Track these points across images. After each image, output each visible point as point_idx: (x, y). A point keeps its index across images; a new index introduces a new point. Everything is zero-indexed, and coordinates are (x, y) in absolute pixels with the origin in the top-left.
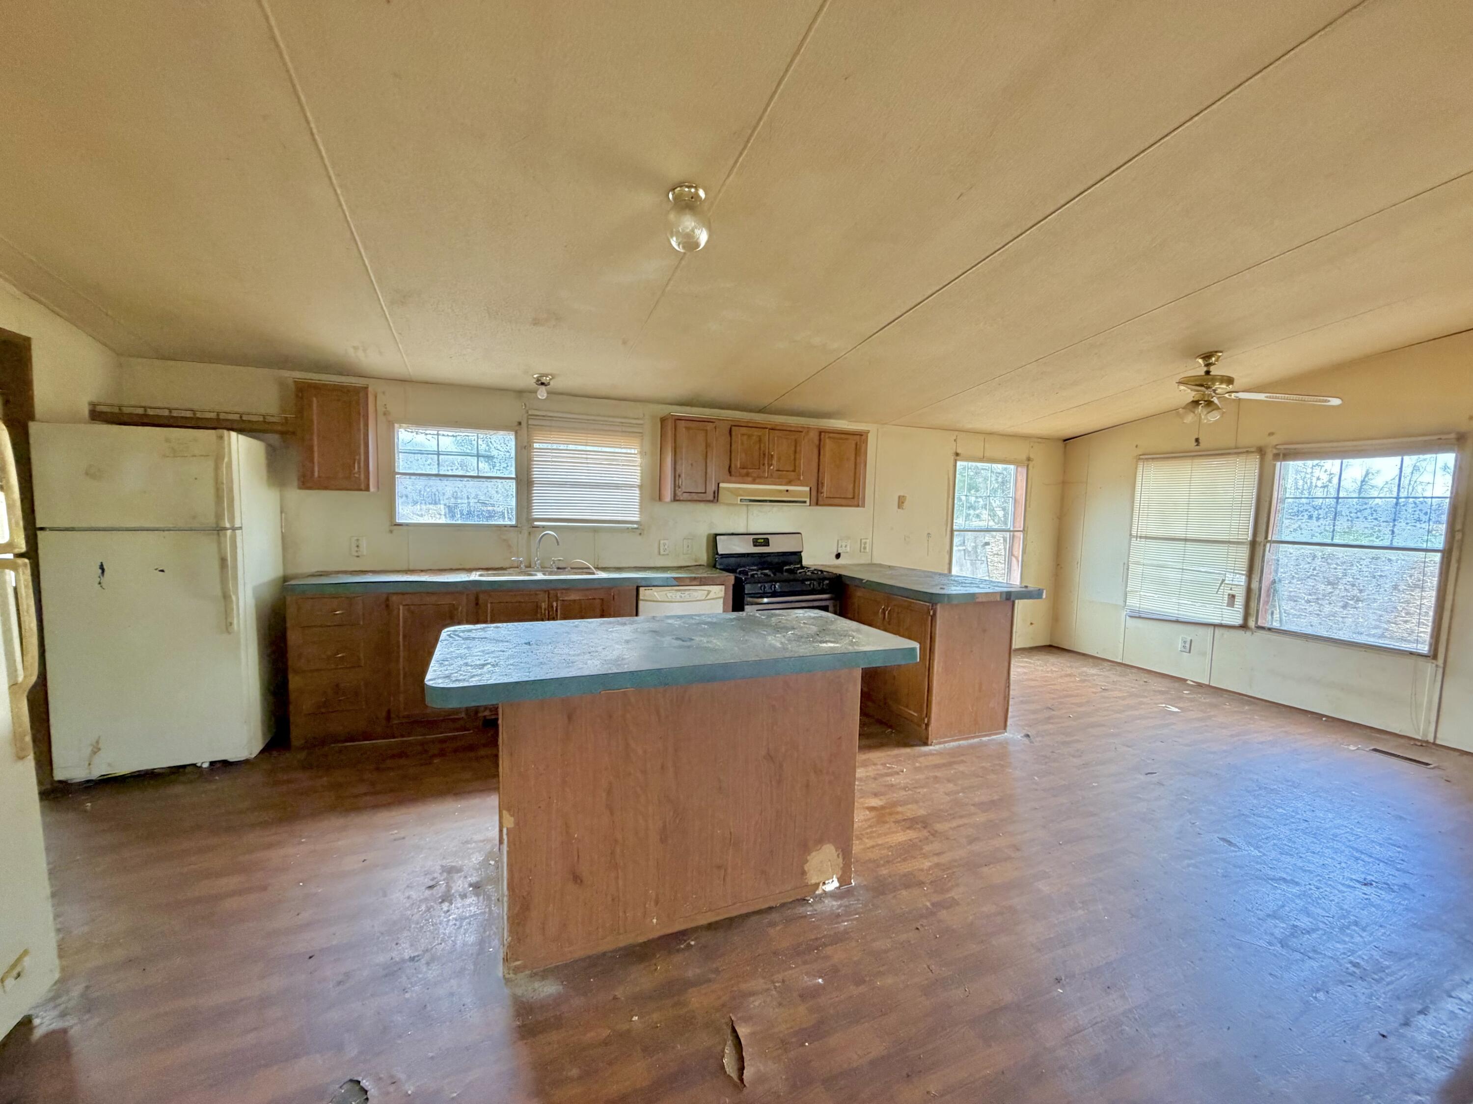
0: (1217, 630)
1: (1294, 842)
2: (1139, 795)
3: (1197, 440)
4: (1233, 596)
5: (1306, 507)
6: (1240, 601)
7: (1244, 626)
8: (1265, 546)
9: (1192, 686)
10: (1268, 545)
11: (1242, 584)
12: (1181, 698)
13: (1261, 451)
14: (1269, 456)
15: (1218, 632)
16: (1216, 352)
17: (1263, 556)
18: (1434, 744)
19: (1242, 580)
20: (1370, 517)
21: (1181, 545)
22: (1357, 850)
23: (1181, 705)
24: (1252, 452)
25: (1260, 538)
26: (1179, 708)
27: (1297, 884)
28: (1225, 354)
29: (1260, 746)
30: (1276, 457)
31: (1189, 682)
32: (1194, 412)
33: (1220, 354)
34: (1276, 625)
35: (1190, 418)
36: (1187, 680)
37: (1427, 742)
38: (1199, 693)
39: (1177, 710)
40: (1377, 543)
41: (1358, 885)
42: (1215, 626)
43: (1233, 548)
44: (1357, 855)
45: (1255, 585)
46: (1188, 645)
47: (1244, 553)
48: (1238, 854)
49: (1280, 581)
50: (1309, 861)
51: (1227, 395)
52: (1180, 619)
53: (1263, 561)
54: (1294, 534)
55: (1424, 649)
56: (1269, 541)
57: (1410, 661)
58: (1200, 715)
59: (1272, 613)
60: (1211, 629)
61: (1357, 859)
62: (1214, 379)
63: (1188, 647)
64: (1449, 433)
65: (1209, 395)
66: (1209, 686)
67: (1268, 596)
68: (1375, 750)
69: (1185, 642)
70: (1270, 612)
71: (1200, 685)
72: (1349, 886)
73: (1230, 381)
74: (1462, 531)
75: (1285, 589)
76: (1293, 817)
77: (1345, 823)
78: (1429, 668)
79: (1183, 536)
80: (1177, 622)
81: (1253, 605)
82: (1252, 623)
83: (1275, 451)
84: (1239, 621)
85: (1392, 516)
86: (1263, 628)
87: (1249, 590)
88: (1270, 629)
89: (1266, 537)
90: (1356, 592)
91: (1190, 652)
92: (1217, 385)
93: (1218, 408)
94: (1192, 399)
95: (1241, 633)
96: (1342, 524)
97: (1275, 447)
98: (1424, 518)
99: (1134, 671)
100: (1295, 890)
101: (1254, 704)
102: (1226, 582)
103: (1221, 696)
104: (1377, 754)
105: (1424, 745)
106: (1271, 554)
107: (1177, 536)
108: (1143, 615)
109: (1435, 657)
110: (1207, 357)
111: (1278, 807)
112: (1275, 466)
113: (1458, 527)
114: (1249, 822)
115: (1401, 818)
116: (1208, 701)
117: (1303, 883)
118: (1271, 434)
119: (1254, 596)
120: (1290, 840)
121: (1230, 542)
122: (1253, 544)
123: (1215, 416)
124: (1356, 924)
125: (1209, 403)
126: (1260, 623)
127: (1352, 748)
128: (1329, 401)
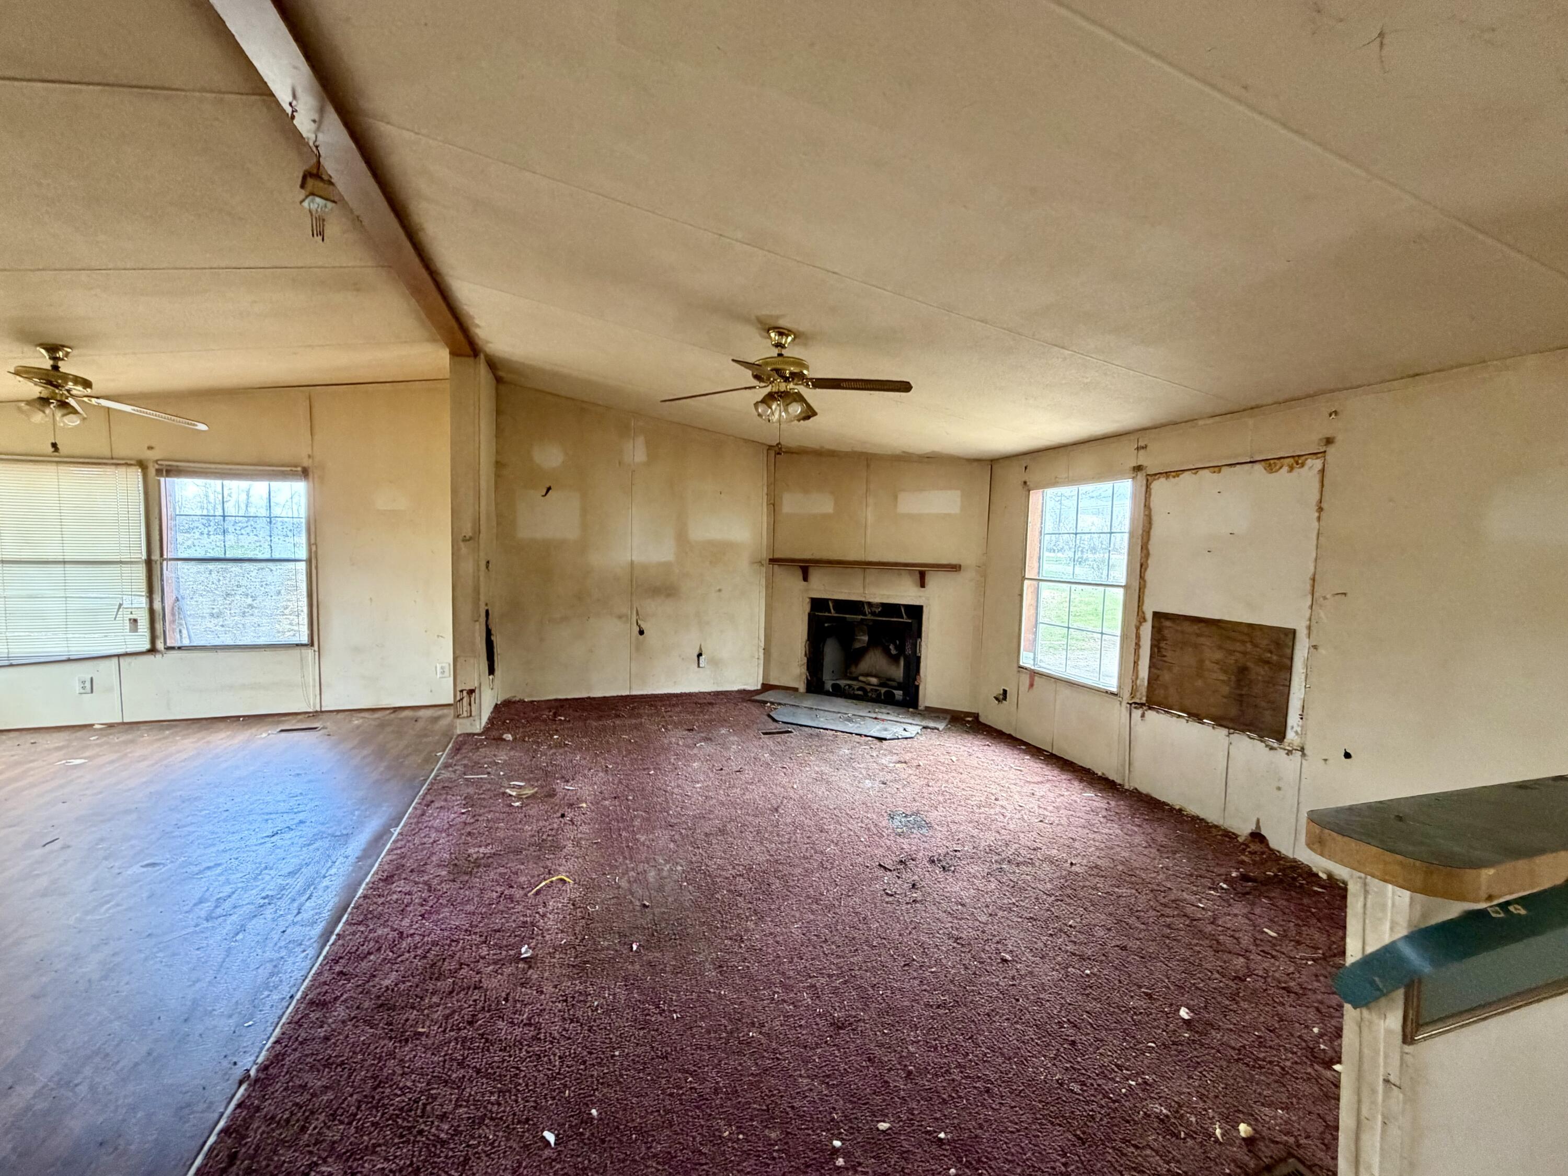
0: (122, 660)
1: (217, 833)
2: (36, 872)
3: (54, 445)
4: (135, 621)
5: (196, 524)
6: (144, 624)
7: (153, 650)
8: (161, 564)
9: (101, 729)
10: (165, 563)
11: (144, 605)
12: (86, 747)
13: (142, 465)
14: (152, 471)
15: (124, 662)
16: (64, 346)
17: (162, 574)
18: (321, 712)
19: (143, 602)
20: (251, 534)
21: (59, 569)
22: (267, 814)
23: (87, 754)
24: (131, 465)
25: (156, 556)
26: (85, 758)
27: (219, 865)
28: (75, 352)
29: (183, 764)
30: (159, 472)
31: (97, 726)
32: (44, 412)
33: (69, 350)
34: (186, 642)
35: (38, 417)
36: (93, 725)
37: (316, 712)
38: (111, 734)
39: (83, 761)
40: (260, 556)
41: (267, 839)
42: (119, 656)
43: (126, 569)
44: (266, 817)
45: (157, 606)
46: (88, 685)
47: (140, 572)
48: (163, 870)
49: (183, 598)
50: (230, 842)
51: (86, 399)
52: (72, 657)
53: (162, 580)
54: (189, 551)
55: (305, 639)
56: (167, 560)
57: (296, 652)
58: (114, 756)
59: (180, 631)
60: (115, 660)
61: (267, 820)
62: (66, 377)
63: (91, 686)
64: (296, 466)
65: (62, 395)
66: (123, 724)
67: (173, 614)
68: (282, 731)
69: (84, 682)
70: (178, 630)
71: (111, 726)
72: (261, 844)
73: (87, 384)
74: (316, 544)
75: (189, 606)
76: (215, 813)
77: (258, 797)
78: (309, 653)
79: (60, 558)
80: (69, 660)
81: (159, 626)
82: (160, 645)
83: (157, 467)
84: (147, 646)
85: (268, 533)
86: (172, 648)
87: (152, 612)
88: (179, 648)
89: (162, 555)
90: (249, 601)
91: (92, 692)
92: (70, 385)
93: (75, 412)
94: (38, 395)
95: (150, 658)
96: (231, 538)
97: (156, 461)
98: (290, 534)
99: (12, 735)
100: (219, 870)
101: (175, 726)
102: (124, 606)
103: (138, 730)
104: (283, 734)
105: (316, 714)
106: (170, 571)
107: (51, 557)
108: (14, 662)
109: (312, 645)
110: (52, 349)
111: (200, 811)
112: (159, 481)
113: (313, 541)
114: (174, 837)
115: (298, 775)
116: (121, 739)
117: (224, 861)
118: (150, 448)
119: (159, 617)
120: (213, 833)
121: (121, 562)
122: (149, 563)
123: (72, 421)
124: (266, 868)
125: (63, 405)
126: (169, 644)
127: (264, 735)
128: (194, 425)
